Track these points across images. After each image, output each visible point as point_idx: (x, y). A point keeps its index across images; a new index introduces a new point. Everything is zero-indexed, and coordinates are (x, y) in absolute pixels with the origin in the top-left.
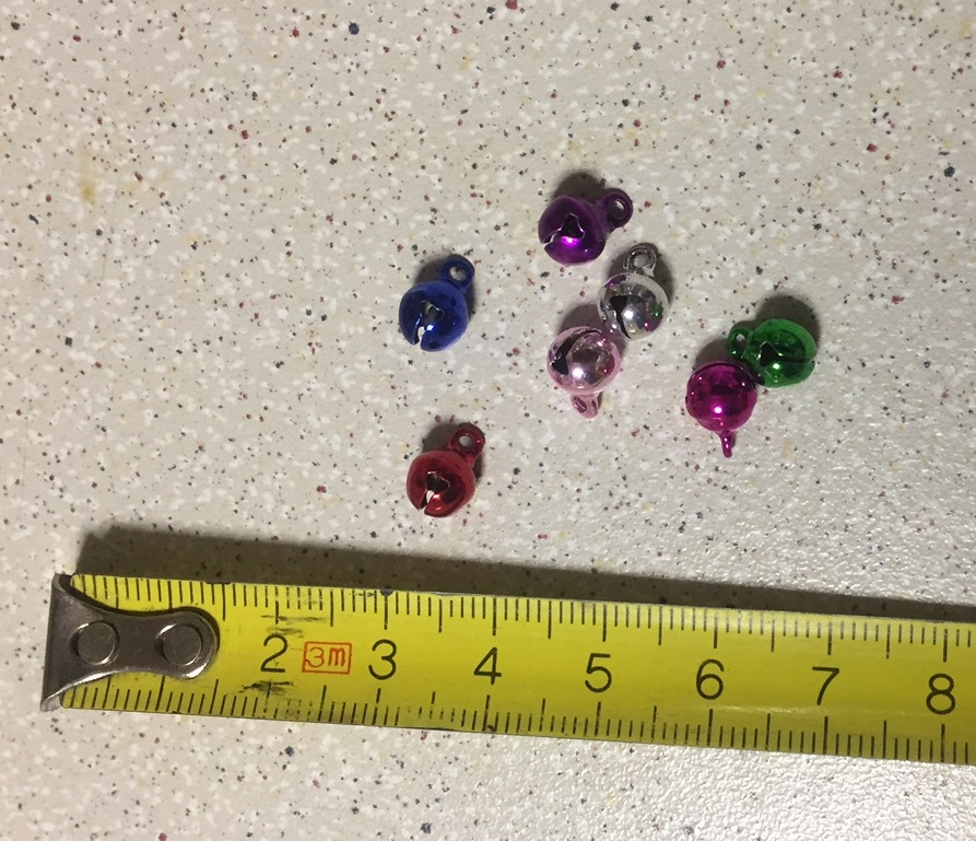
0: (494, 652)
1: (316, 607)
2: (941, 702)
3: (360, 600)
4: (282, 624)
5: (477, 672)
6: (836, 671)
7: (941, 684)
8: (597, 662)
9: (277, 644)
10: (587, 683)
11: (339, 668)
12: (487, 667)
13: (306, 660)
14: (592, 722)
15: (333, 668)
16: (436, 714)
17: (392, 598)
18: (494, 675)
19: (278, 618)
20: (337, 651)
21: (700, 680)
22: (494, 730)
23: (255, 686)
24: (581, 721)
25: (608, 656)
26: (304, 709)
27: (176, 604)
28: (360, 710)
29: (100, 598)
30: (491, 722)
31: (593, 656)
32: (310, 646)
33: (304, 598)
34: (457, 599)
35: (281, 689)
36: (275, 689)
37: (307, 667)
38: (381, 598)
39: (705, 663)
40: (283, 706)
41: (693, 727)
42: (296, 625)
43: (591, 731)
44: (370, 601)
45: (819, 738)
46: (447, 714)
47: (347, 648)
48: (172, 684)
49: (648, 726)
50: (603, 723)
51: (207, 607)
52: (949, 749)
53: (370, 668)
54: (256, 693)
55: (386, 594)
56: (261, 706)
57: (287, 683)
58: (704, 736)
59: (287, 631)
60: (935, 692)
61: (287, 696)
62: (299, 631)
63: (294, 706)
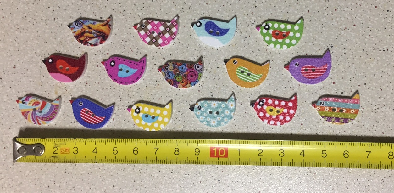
0: (96, 148)
1: (62, 142)
2: (177, 153)
3: (70, 140)
4: (56, 145)
5: (93, 152)
6: (158, 148)
7: (177, 150)
8: (115, 149)
9: (56, 149)
10: (113, 153)
11: (68, 152)
12: (95, 151)
13: (61, 151)
14: (115, 160)
15: (66, 153)
16: (86, 160)
17: (76, 140)
18: (96, 152)
19: (55, 144)
20: (67, 149)
21: (134, 151)
22: (97, 163)
23: (52, 157)
24: (112, 160)
25: (117, 148)
26: (62, 160)
27: (36, 143)
28: (72, 160)
29: (22, 142)
30: (96, 161)
31: (114, 148)
32: (62, 149)
33: (60, 140)
34: (88, 139)
36: (56, 157)
37: (62, 153)
38: (74, 140)
39: (134, 148)
40: (58, 160)
41: (133, 160)
42: (59, 145)
43: (114, 162)
44: (72, 140)
45: (155, 161)
46: (88, 160)
47: (68, 149)
48: (37, 157)
49: (125, 160)
50: (116, 160)
51: (42, 143)
52: (178, 161)
53: (73, 152)
54: (52, 158)
55: (75, 139)
56: (54, 160)
57: (58, 156)
58: (135, 162)
59: (57, 146)
60: (176, 151)
61: (58, 158)
62: (60, 146)
63: (60, 160)
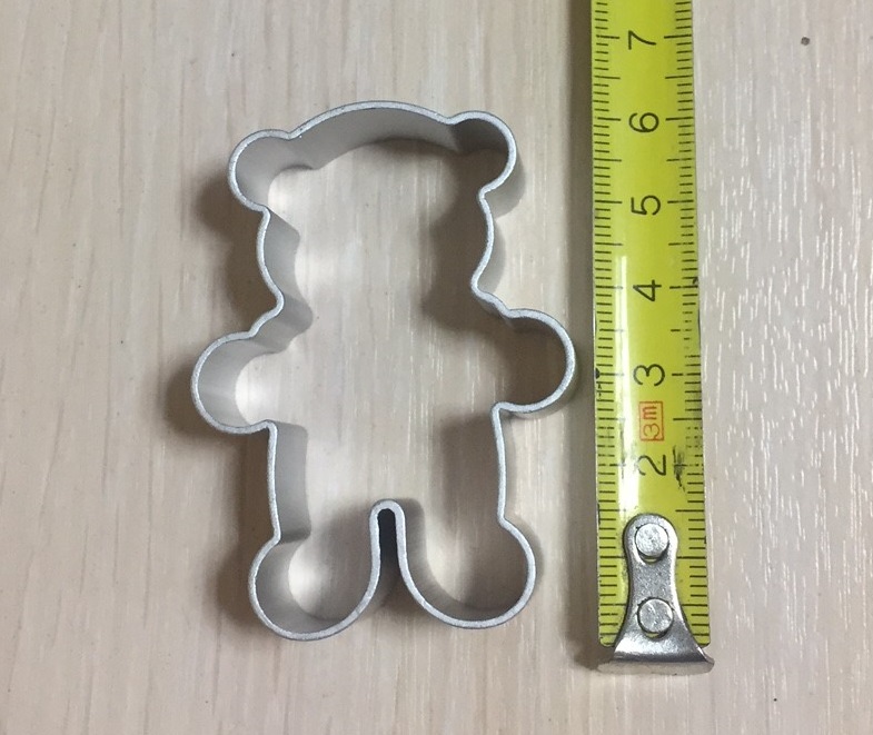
0: (637, 288)
1: (612, 433)
3: (604, 396)
5: (653, 299)
6: (631, 33)
8: (638, 207)
9: (644, 464)
10: (654, 214)
11: (658, 411)
12: (648, 291)
13: (655, 439)
14: (683, 206)
15: (659, 416)
16: (687, 326)
17: (601, 369)
18: (654, 286)
20: (646, 414)
21: (645, 130)
22: (696, 279)
23: (678, 478)
24: (683, 214)
25: (633, 200)
26: (694, 433)
27: (619, 550)
28: (690, 387)
30: (690, 282)
31: (633, 211)
32: (644, 437)
33: (604, 442)
35: (679, 456)
36: (680, 461)
37: (660, 436)
38: (602, 378)
39: (632, 126)
40: (692, 451)
41: (681, 131)
43: (690, 205)
44: (604, 387)
45: (680, 40)
46: (687, 317)
47: (642, 406)
49: (683, 164)
50: (683, 197)
53: (656, 385)
55: (598, 374)
56: (694, 469)
57: (674, 452)
58: (686, 122)
61: (684, 449)
63: (692, 442)
